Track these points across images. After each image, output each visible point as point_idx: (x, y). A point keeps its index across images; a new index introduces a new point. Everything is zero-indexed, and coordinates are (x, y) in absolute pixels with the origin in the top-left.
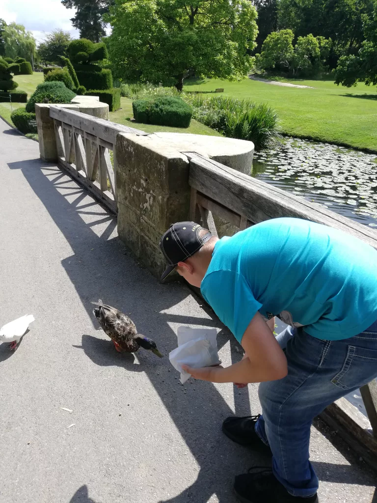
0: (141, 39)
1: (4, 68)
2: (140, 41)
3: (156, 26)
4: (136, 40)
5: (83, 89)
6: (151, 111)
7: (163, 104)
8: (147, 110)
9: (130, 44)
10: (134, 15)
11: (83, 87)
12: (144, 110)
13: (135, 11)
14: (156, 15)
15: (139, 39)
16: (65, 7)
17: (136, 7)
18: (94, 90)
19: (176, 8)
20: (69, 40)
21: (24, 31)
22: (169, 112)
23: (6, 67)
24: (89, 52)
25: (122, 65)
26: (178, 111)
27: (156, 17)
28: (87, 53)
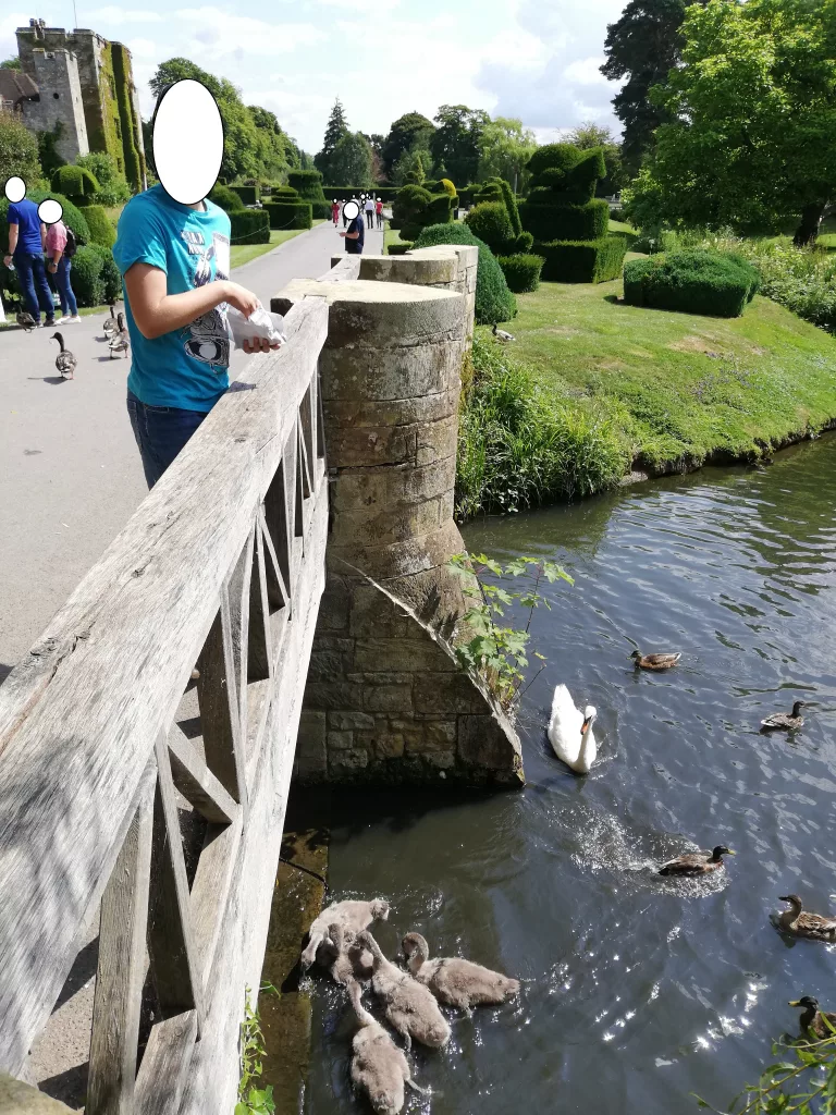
0: (725, 131)
1: (424, 203)
2: (723, 137)
3: (765, 102)
4: (714, 134)
5: (527, 238)
6: (654, 280)
7: (683, 267)
8: (645, 279)
9: (699, 143)
10: (718, 82)
11: (528, 234)
12: (639, 279)
13: (721, 75)
14: (770, 77)
15: (720, 133)
16: (605, 78)
17: (724, 65)
18: (562, 240)
19: (822, 58)
20: (605, 142)
21: (519, 131)
22: (691, 283)
23: (427, 202)
24: (565, 167)
25: (677, 190)
26: (711, 281)
27: (769, 81)
28: (562, 168)
